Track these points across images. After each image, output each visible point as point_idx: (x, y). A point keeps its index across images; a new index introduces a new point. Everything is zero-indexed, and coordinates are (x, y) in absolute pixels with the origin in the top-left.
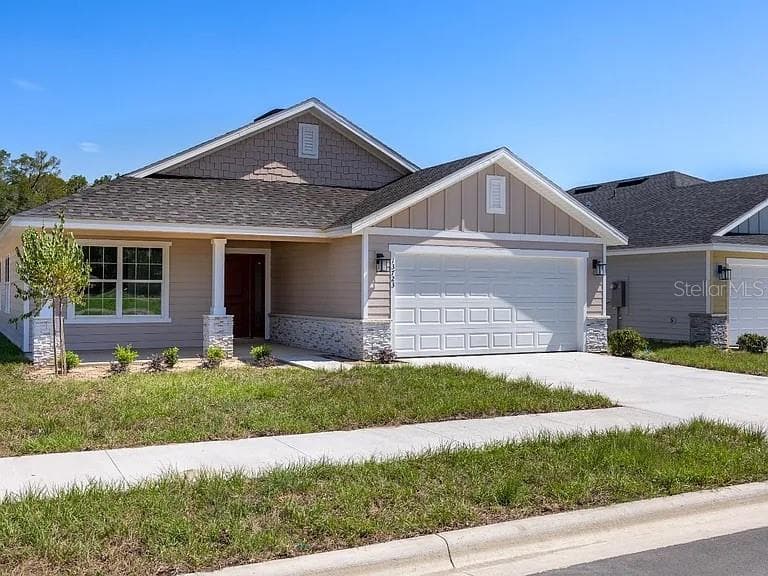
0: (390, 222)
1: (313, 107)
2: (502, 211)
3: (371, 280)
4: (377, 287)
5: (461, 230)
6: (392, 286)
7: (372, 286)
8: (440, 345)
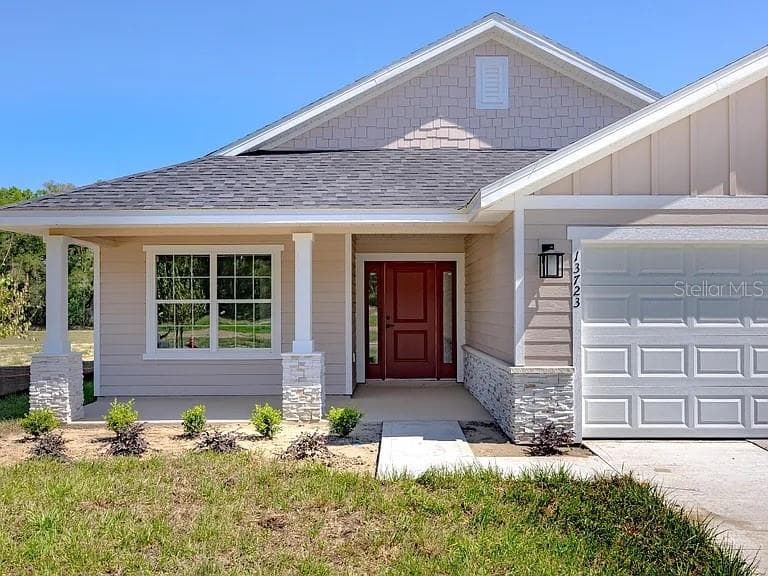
0: (570, 184)
1: (494, 29)
3: (531, 292)
4: (544, 306)
5: (727, 193)
6: (575, 304)
7: (532, 304)
8: (686, 417)
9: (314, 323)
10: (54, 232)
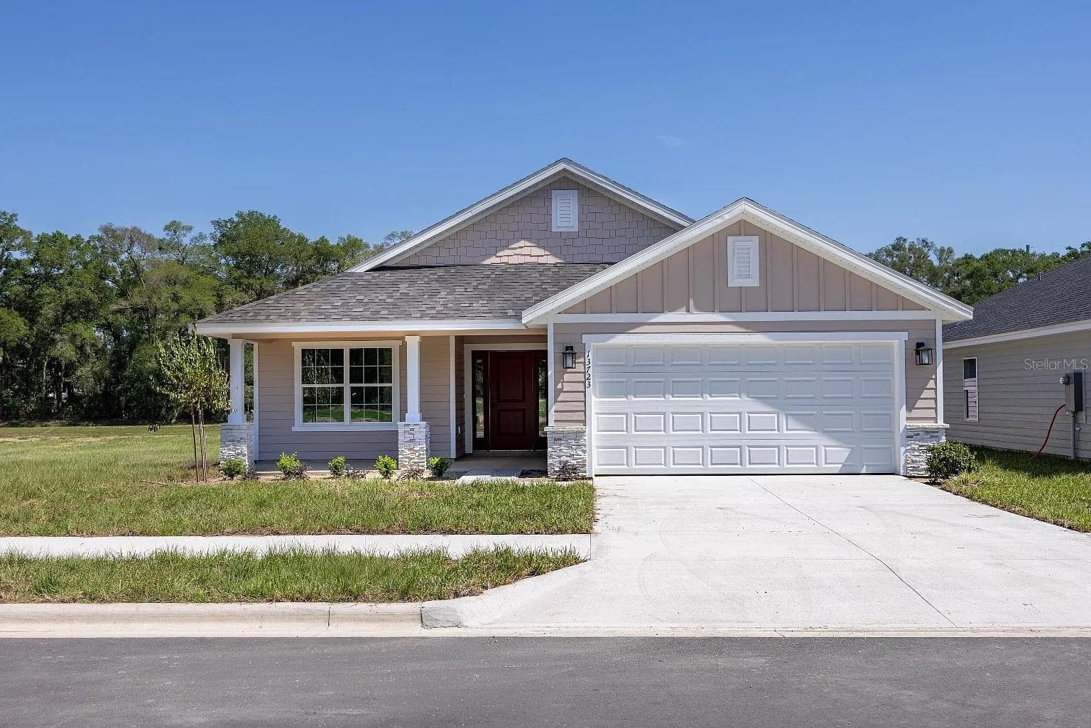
0: (584, 306)
1: (565, 170)
2: (754, 282)
3: (559, 378)
4: (567, 387)
5: (688, 311)
6: (587, 386)
7: (559, 386)
8: (665, 460)
9: (422, 402)
10: (236, 336)
